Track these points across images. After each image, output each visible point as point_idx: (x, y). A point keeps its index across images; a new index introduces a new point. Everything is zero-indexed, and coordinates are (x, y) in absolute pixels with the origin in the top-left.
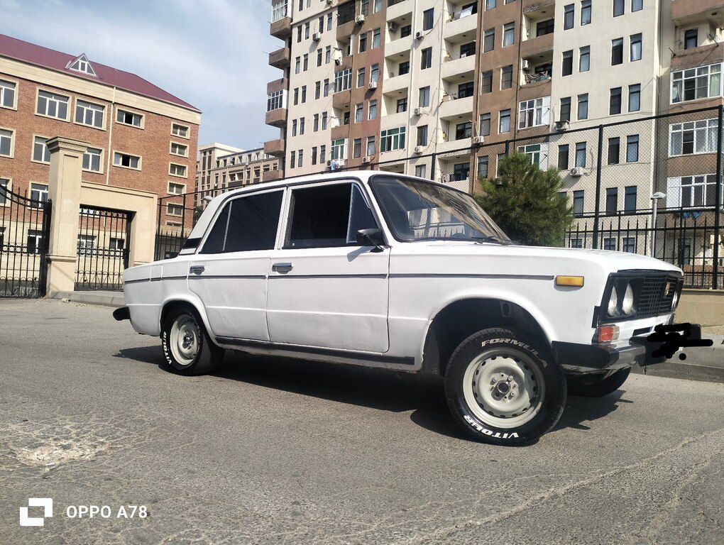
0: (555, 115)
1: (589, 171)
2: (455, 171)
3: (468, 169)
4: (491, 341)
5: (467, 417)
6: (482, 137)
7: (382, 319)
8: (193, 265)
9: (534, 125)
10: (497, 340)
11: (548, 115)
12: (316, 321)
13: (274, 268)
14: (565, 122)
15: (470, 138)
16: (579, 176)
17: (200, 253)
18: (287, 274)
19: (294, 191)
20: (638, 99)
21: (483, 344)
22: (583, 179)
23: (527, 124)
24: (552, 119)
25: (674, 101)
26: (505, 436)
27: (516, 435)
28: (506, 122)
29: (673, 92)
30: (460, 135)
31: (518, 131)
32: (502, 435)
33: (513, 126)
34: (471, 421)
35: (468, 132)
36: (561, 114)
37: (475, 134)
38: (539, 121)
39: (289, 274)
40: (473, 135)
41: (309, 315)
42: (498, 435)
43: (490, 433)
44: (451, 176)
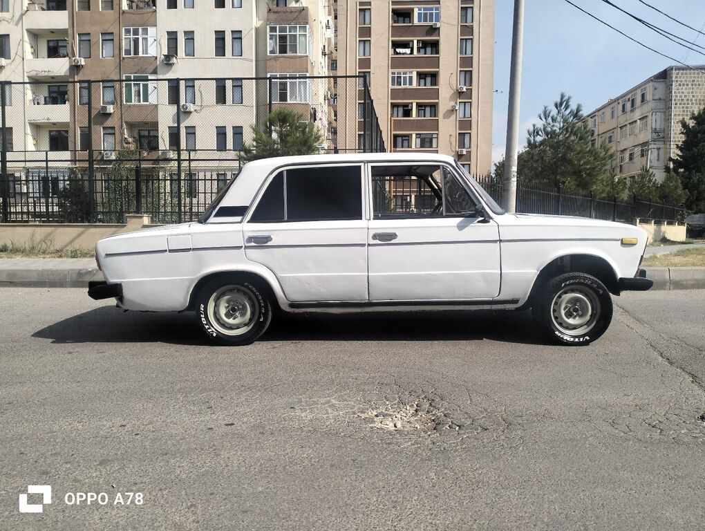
0: (162, 46)
1: (199, 108)
2: (50, 92)
3: (66, 93)
4: (568, 283)
5: (557, 333)
6: (83, 59)
7: (496, 273)
8: (251, 234)
9: (141, 54)
10: (571, 281)
11: (155, 46)
12: (428, 279)
13: (375, 237)
14: (173, 56)
15: (67, 59)
16: (190, 112)
17: (248, 222)
18: (390, 242)
19: (372, 167)
20: (240, 46)
21: (563, 285)
22: (194, 115)
23: (132, 52)
24: (159, 50)
25: (271, 52)
26: (581, 339)
27: (587, 338)
28: (109, 46)
29: (270, 44)
30: (53, 52)
31: (124, 58)
32: (579, 339)
33: (117, 52)
34: (559, 334)
35: (62, 51)
36: (168, 48)
37: (74, 55)
38: (146, 51)
39: (393, 242)
40: (70, 55)
41: (421, 275)
42: (577, 340)
43: (572, 339)
44: (45, 98)
